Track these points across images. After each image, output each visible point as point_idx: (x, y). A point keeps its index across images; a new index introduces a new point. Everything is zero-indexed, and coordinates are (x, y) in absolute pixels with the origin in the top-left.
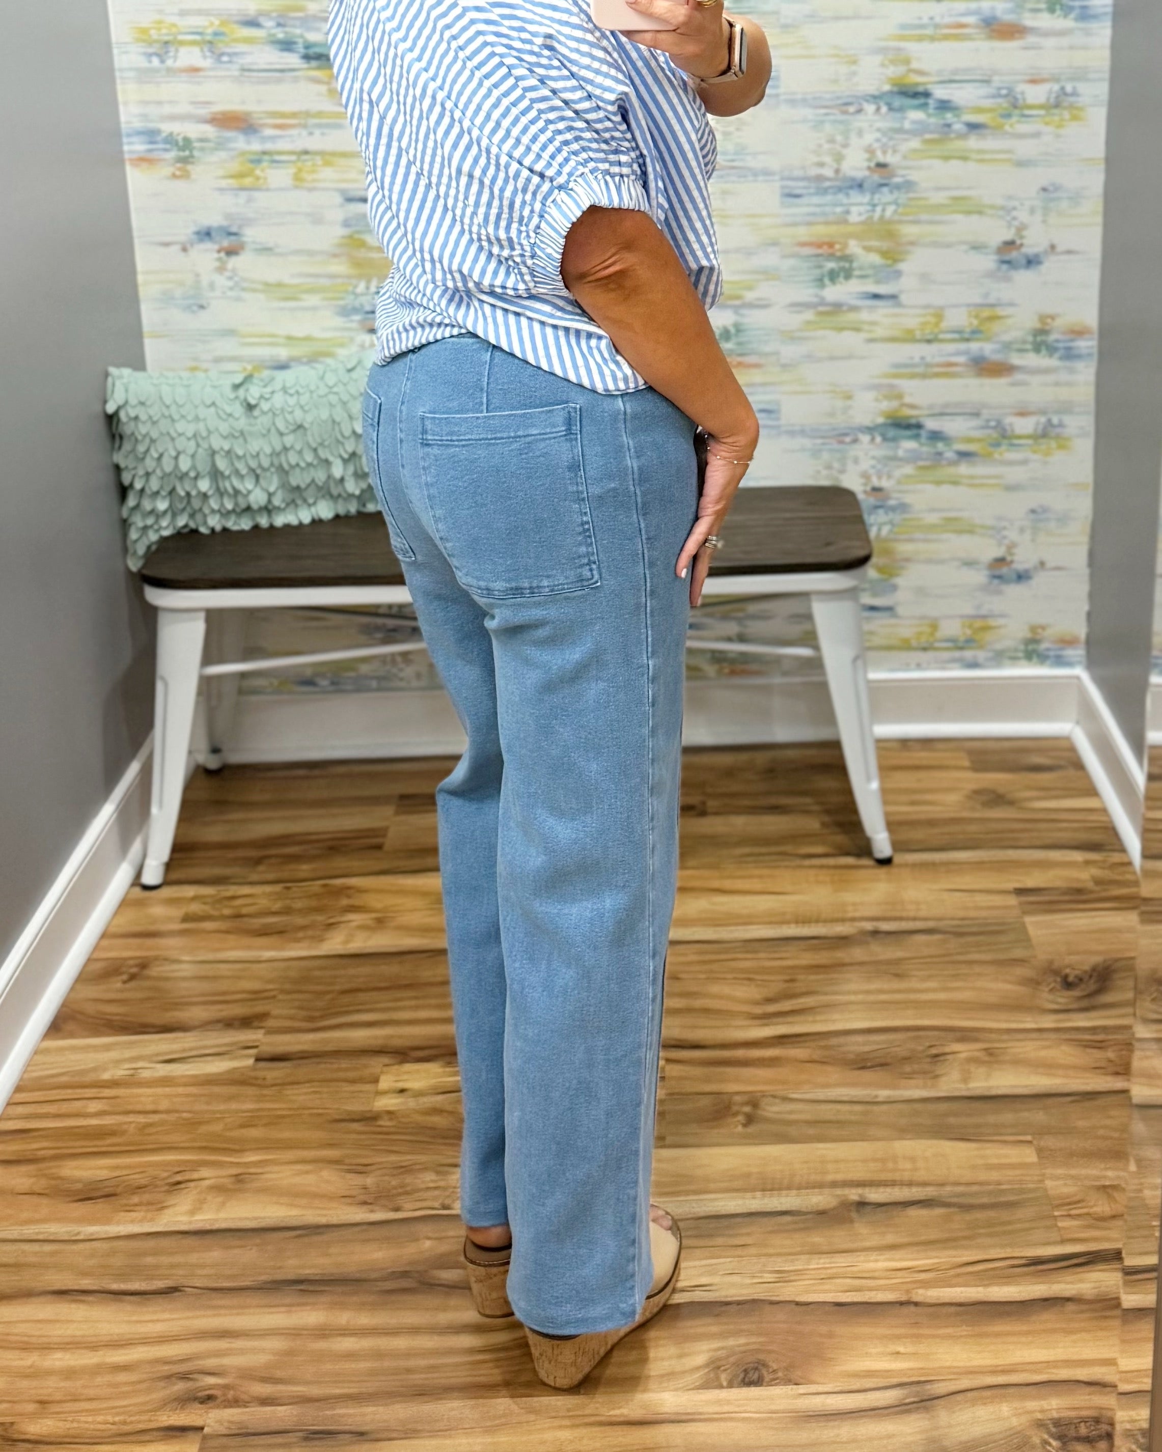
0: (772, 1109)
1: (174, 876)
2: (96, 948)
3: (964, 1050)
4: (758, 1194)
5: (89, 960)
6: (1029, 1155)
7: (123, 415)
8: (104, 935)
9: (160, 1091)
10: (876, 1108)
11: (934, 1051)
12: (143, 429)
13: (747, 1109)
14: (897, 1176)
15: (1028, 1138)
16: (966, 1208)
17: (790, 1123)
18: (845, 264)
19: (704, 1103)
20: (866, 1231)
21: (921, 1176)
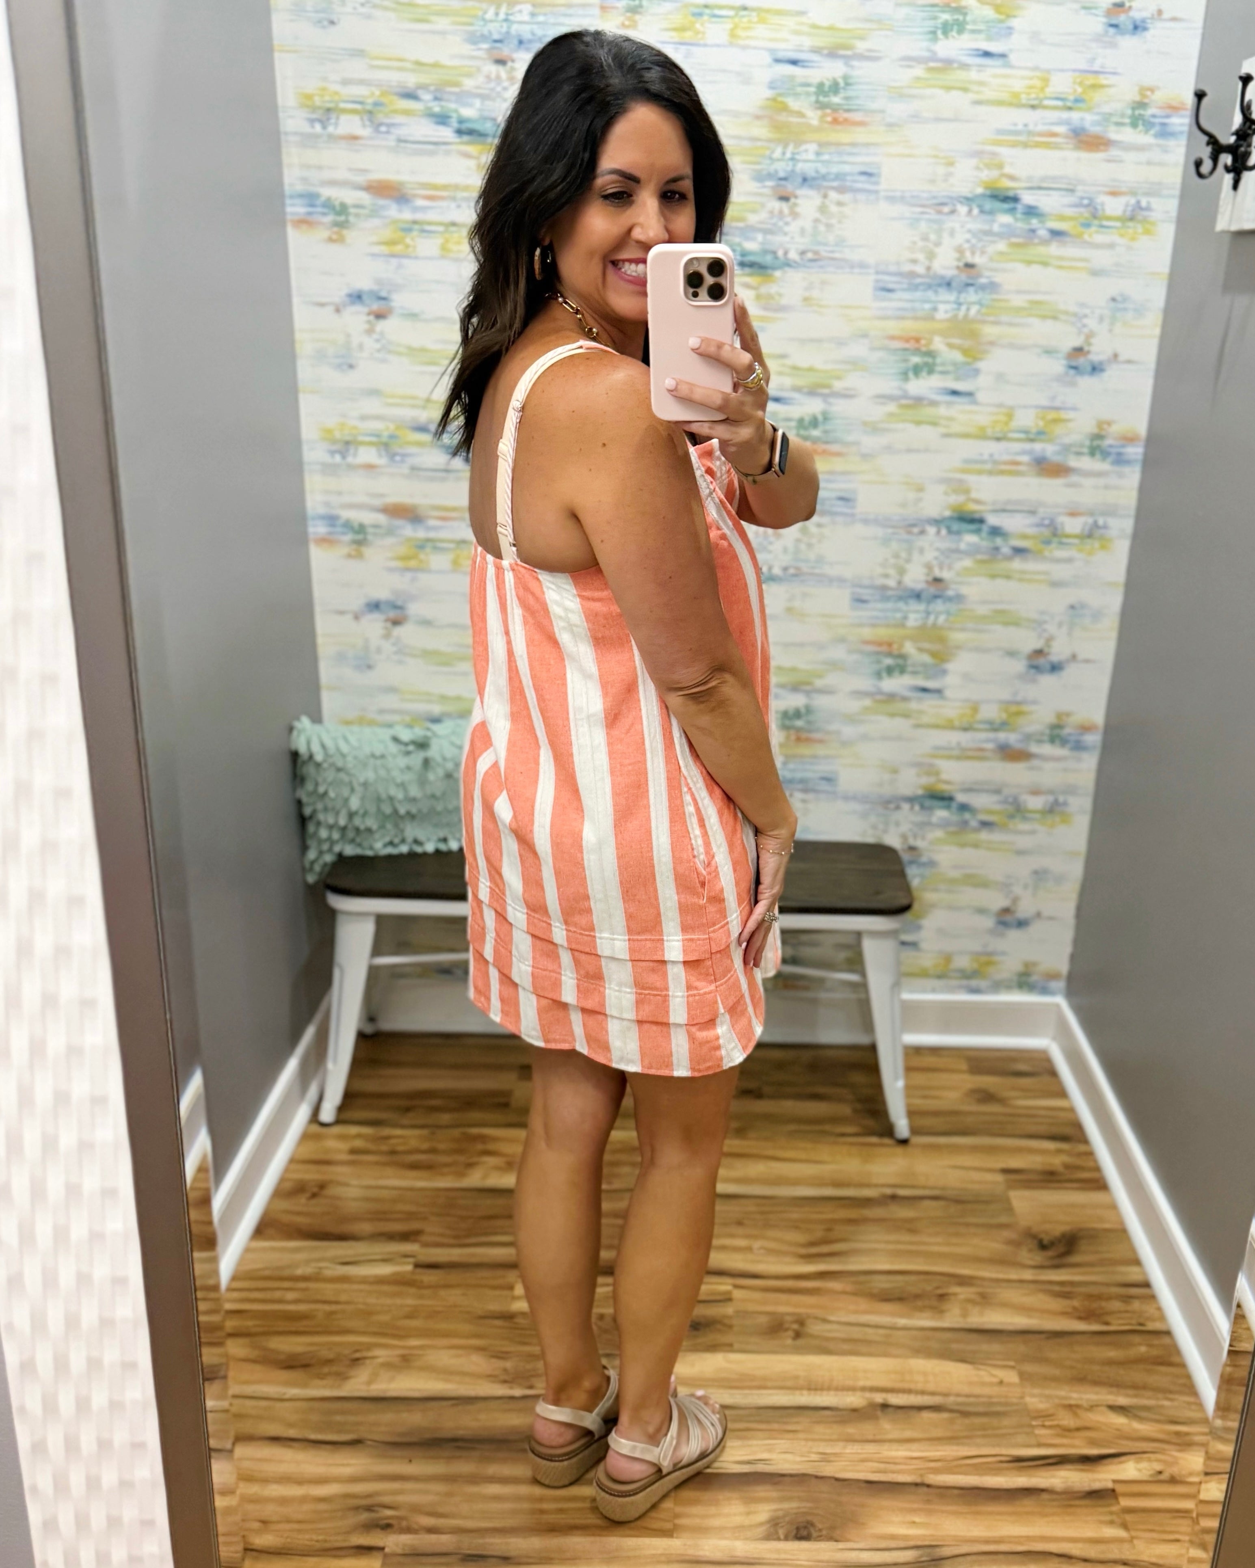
0: (815, 1328)
1: (344, 1115)
2: (287, 1172)
3: (963, 1292)
4: (804, 1392)
5: (282, 1179)
6: (1012, 1377)
8: (293, 1160)
9: (339, 1286)
10: (895, 1333)
11: (940, 1291)
13: (795, 1326)
14: (912, 1386)
15: (1012, 1363)
16: (965, 1414)
17: (827, 1339)
18: (900, 662)
19: (763, 1320)
20: (887, 1426)
21: (931, 1387)
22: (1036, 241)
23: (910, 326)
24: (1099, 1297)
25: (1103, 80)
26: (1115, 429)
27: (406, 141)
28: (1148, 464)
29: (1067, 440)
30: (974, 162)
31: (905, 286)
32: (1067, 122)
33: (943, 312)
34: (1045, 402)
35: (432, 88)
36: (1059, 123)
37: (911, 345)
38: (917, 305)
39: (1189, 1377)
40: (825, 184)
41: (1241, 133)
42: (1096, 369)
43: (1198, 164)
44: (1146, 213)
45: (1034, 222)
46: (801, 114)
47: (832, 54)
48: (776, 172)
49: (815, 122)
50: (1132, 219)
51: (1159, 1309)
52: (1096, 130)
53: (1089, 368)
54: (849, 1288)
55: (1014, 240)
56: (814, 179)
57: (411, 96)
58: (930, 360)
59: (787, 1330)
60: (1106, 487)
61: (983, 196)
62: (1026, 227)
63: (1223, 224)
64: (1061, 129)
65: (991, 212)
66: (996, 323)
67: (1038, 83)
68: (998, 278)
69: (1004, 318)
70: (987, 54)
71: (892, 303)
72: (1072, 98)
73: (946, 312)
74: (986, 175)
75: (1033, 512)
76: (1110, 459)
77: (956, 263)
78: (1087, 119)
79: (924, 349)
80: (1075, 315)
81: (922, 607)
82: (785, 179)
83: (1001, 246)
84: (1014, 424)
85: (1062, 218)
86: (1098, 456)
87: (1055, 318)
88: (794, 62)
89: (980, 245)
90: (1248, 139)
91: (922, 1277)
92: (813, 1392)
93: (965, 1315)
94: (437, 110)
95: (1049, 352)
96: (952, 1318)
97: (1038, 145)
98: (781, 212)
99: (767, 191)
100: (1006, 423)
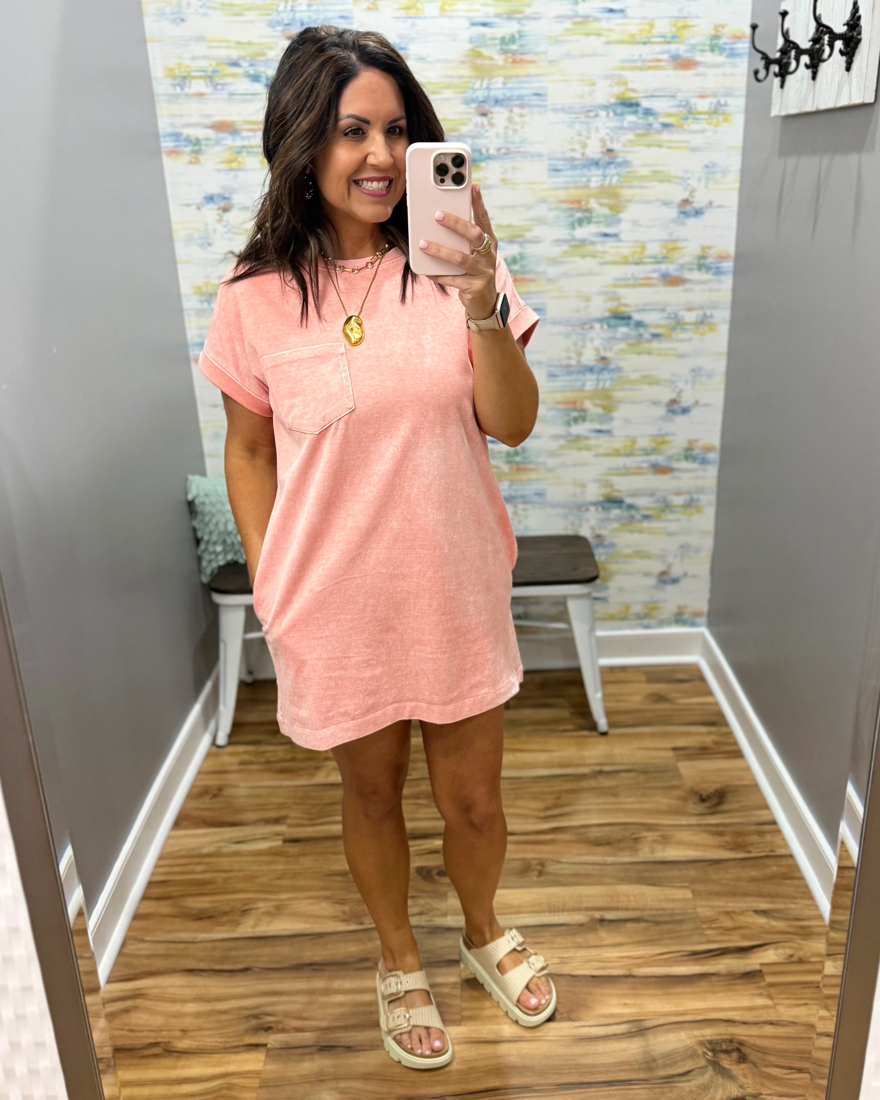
0: (552, 868)
1: (234, 739)
2: (196, 779)
3: (650, 835)
4: (547, 914)
5: (193, 786)
6: (687, 894)
7: (197, 502)
8: (200, 772)
9: (233, 859)
10: (605, 867)
11: (635, 836)
12: (207, 509)
13: (539, 868)
14: (620, 905)
15: (687, 884)
16: (657, 923)
17: (562, 875)
18: (582, 414)
19: (516, 864)
20: (605, 936)
21: (632, 905)
22: (653, 131)
23: (573, 193)
24: (741, 834)
25: (689, 22)
26: (713, 252)
27: (234, 94)
28: (737, 273)
29: (682, 261)
30: (608, 82)
31: (568, 167)
32: (668, 52)
33: (595, 182)
34: (666, 237)
35: (248, 58)
36: (663, 52)
37: (575, 206)
38: (577, 179)
39: (806, 886)
40: (511, 103)
41: (783, 50)
42: (698, 213)
43: (756, 73)
44: (724, 108)
45: (651, 119)
46: (491, 59)
47: (510, 17)
48: (477, 97)
49: (501, 63)
50: (715, 112)
51: (784, 839)
52: (688, 55)
53: (693, 212)
54: (574, 838)
55: (638, 132)
56: (503, 100)
57: (235, 64)
58: (588, 215)
59: (533, 870)
60: (711, 290)
61: (616, 104)
62: (646, 122)
63: (775, 112)
64: (665, 57)
65: (622, 114)
66: (630, 187)
67: (647, 28)
68: (630, 157)
69: (636, 183)
70: (611, 11)
71: (560, 179)
72: (669, 35)
73: (597, 182)
74: (617, 90)
75: (663, 310)
76: (711, 272)
77: (600, 150)
78: (681, 49)
79: (584, 208)
80: (682, 178)
81: (594, 377)
82: (483, 102)
83: (630, 136)
84: (647, 253)
85: (669, 115)
86: (703, 270)
87: (669, 181)
88: (485, 25)
89: (616, 136)
90: (789, 54)
91: (622, 827)
92: (552, 914)
93: (652, 852)
94: (252, 72)
95: (666, 203)
96: (644, 854)
97: (649, 68)
98: (482, 124)
99: (472, 111)
100: (642, 253)
